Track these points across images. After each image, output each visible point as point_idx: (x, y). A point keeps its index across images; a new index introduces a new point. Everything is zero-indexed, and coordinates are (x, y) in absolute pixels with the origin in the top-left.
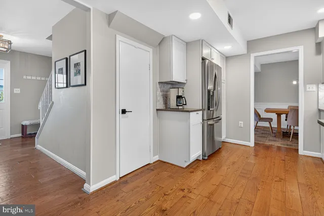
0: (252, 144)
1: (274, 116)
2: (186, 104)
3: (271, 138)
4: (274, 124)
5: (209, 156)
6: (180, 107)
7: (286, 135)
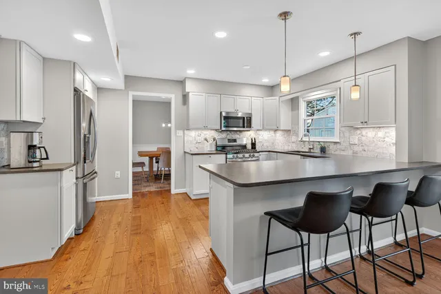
0: (130, 196)
1: (146, 160)
2: (47, 158)
3: (145, 184)
4: (146, 169)
5: (85, 227)
6: (35, 165)
7: (157, 177)
